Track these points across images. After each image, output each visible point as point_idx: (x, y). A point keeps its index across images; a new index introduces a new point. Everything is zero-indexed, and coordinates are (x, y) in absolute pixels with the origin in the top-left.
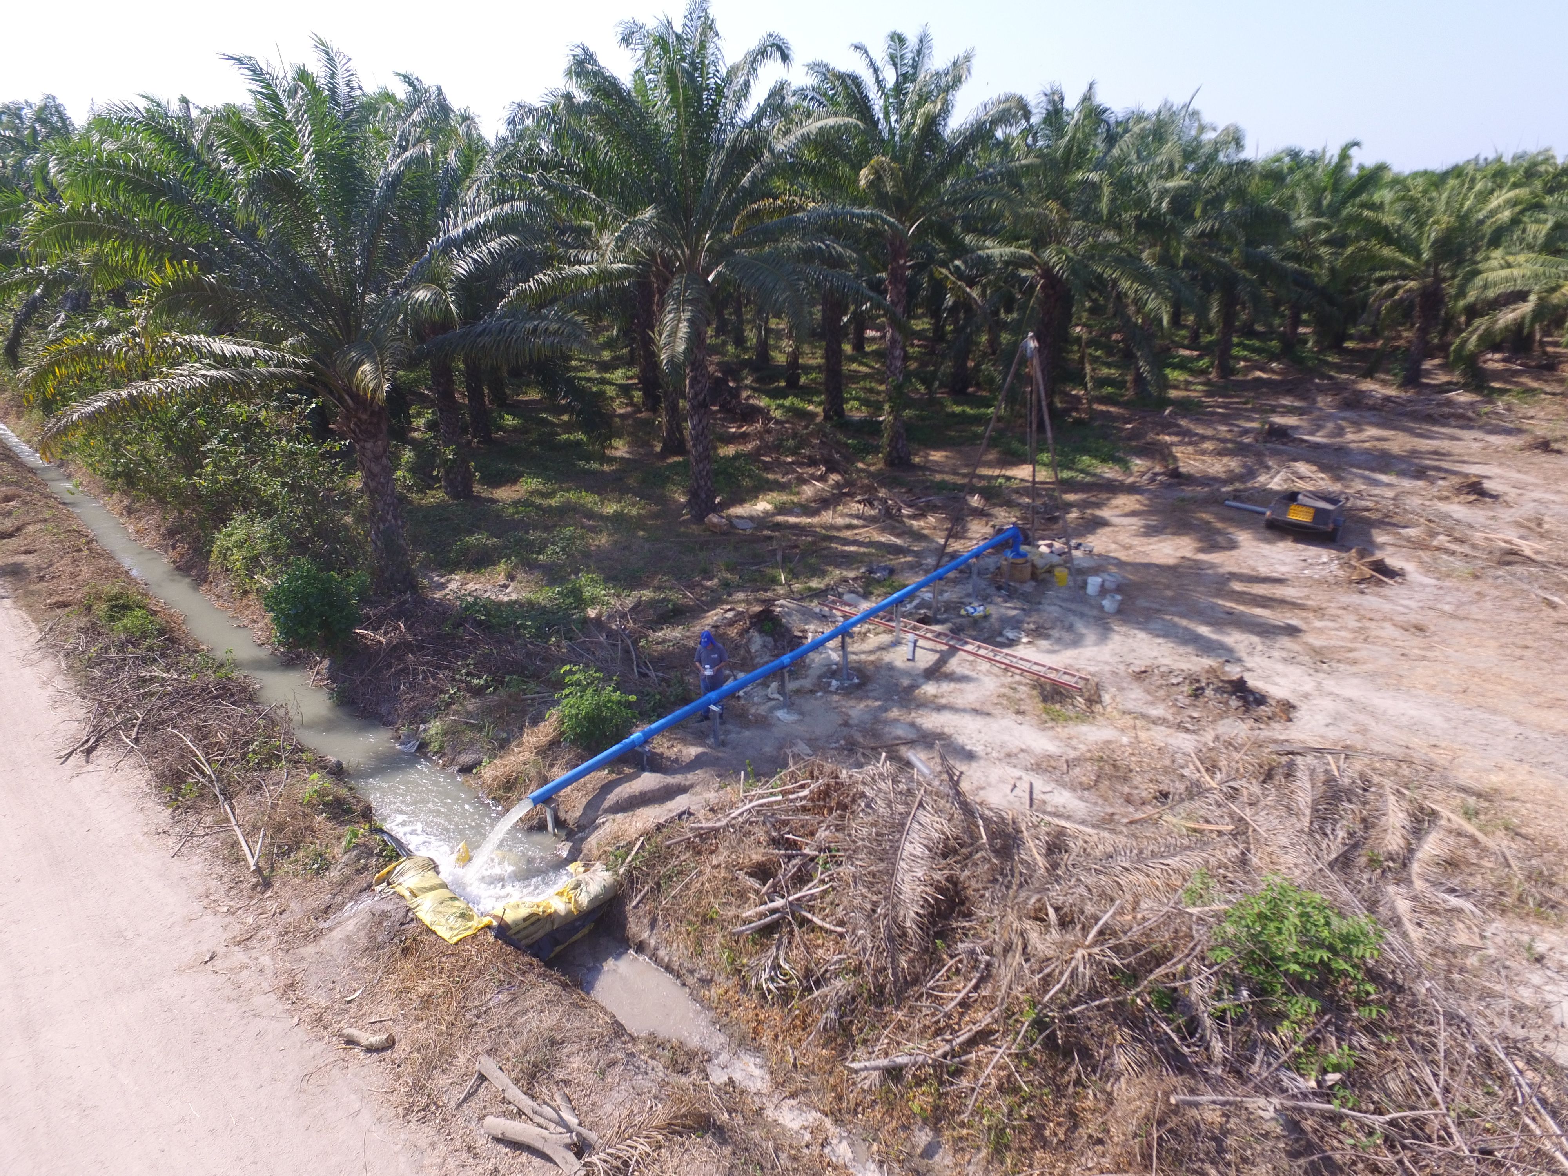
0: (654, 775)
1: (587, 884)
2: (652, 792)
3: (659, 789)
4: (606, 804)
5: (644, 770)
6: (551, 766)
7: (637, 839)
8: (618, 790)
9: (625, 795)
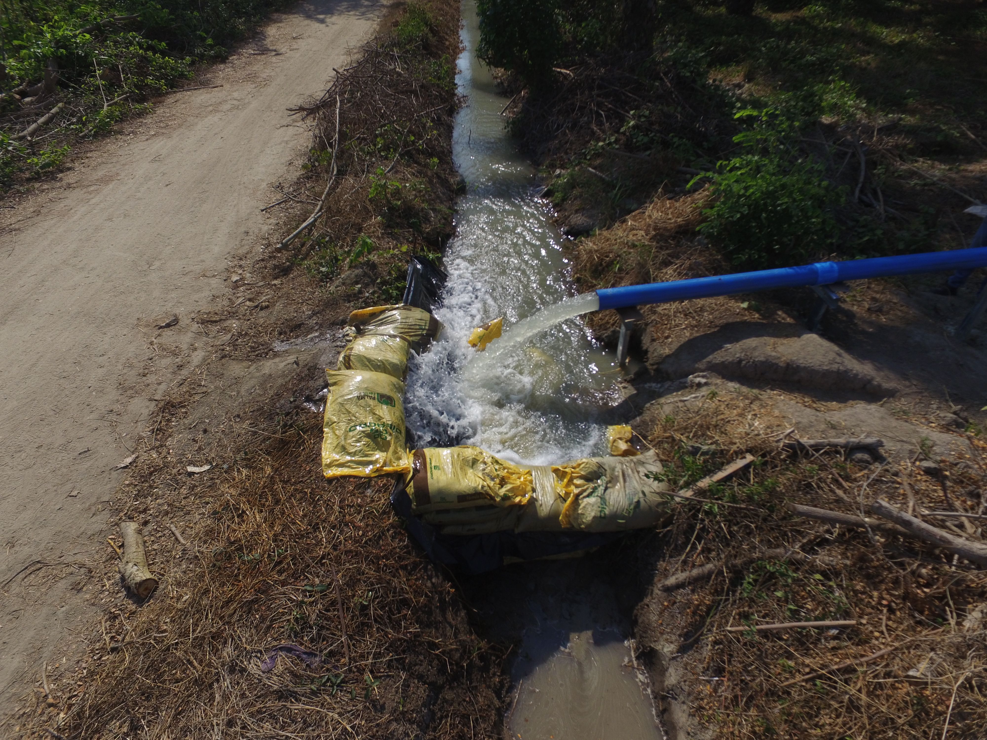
0: (826, 344)
1: (613, 480)
2: (811, 372)
3: (826, 374)
4: (718, 357)
5: (811, 329)
6: (666, 264)
7: (740, 454)
8: (751, 342)
9: (759, 356)
